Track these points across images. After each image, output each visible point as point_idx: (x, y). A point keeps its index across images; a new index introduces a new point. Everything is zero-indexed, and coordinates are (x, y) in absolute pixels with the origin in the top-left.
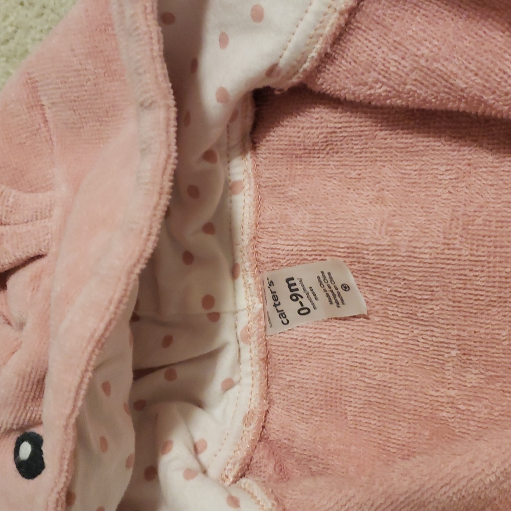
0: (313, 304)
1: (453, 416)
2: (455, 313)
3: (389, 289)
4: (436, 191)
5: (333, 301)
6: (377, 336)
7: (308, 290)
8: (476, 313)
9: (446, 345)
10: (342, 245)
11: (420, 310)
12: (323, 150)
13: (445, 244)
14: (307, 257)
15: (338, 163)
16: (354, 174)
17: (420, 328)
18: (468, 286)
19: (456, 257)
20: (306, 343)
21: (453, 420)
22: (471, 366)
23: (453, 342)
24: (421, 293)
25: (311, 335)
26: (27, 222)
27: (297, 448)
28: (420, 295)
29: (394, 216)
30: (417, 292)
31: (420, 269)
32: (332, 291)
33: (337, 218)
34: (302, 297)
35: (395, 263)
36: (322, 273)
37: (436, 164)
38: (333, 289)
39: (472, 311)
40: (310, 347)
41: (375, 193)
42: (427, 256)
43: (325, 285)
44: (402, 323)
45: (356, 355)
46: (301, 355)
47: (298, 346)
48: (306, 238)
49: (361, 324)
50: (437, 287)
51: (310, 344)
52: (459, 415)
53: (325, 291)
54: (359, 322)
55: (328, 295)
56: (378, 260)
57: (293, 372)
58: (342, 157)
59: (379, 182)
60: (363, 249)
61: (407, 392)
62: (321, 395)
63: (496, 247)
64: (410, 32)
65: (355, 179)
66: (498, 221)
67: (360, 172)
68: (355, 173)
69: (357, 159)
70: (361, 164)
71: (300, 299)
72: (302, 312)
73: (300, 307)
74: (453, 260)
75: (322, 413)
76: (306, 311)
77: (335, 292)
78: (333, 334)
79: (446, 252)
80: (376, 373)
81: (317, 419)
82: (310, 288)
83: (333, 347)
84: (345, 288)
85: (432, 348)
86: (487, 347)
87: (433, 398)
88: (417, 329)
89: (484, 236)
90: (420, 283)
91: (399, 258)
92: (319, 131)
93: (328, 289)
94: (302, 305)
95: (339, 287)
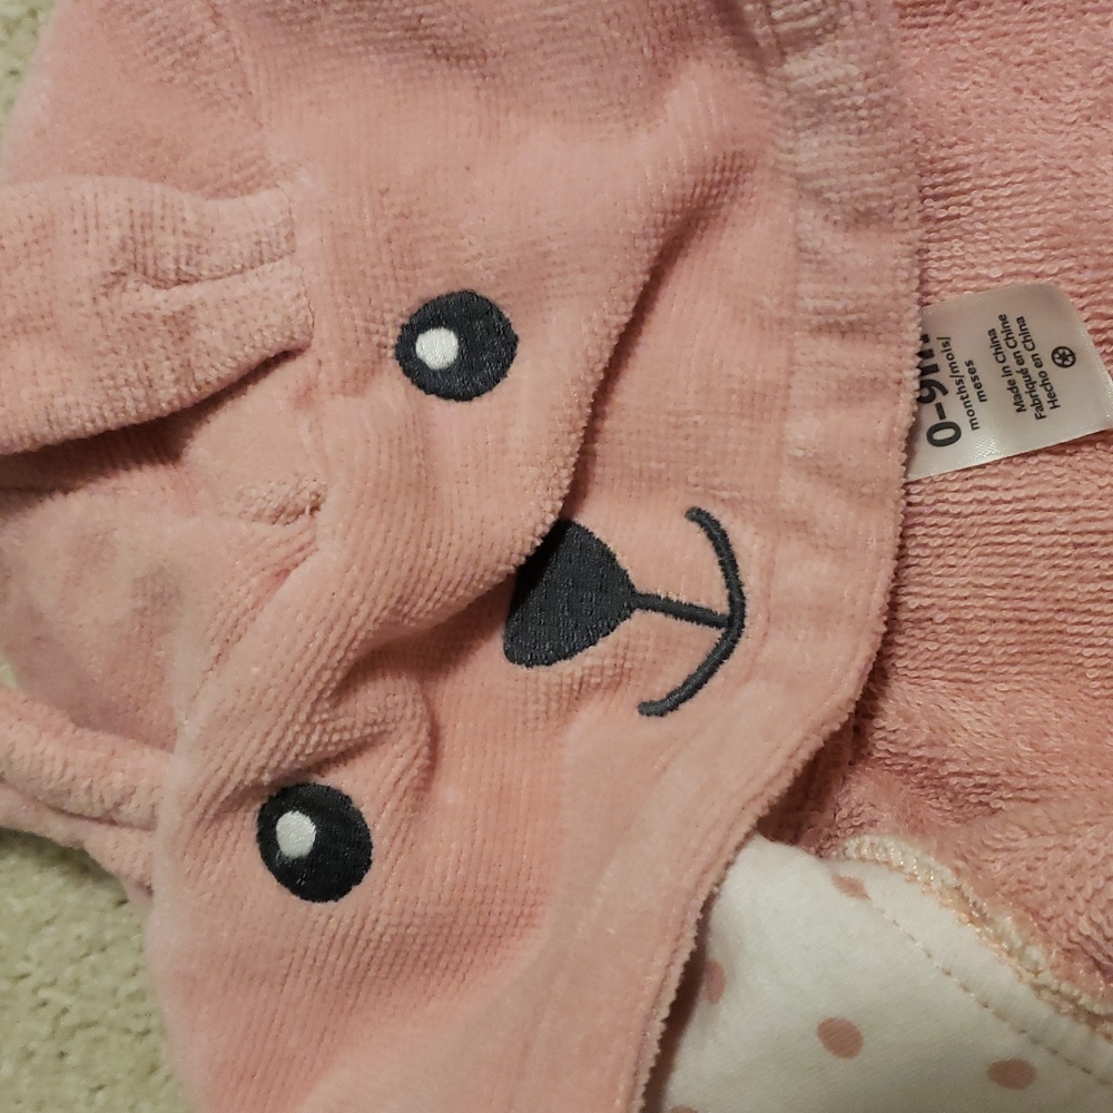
0: (971, 413)
5: (1027, 400)
7: (964, 370)
15: (980, 33)
16: (1028, 53)
26: (241, 272)
32: (1025, 373)
33: (1009, 169)
34: (945, 392)
36: (1003, 318)
38: (1029, 364)
41: (1093, 93)
43: (1009, 353)
53: (1007, 372)
55: (1012, 386)
58: (990, 16)
59: (1100, 64)
65: (1031, 63)
68: (1031, 51)
70: (1043, 26)
71: (939, 397)
72: (938, 435)
73: (936, 420)
76: (949, 433)
77: (1034, 373)
82: (969, 363)
84: (1064, 357)
93: (1014, 367)
94: (942, 416)
95: (1046, 357)
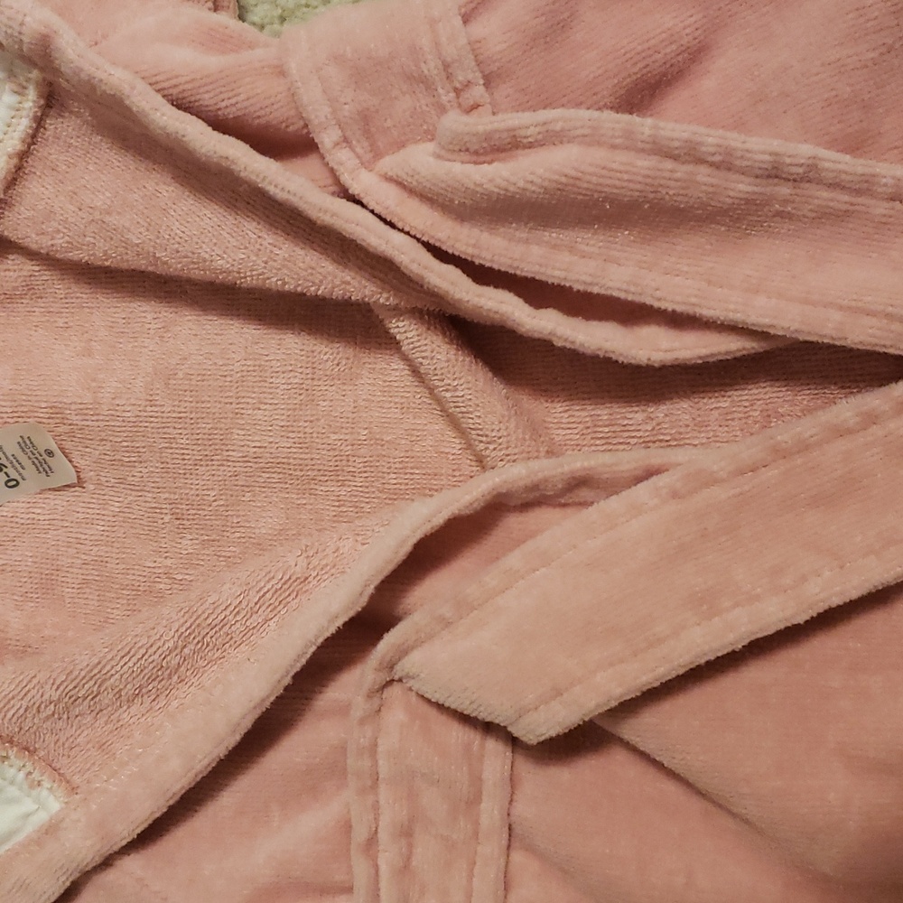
0: (20, 474)
1: (170, 587)
2: (164, 475)
3: (97, 452)
4: (143, 342)
5: (41, 469)
6: (93, 506)
7: (12, 458)
8: (185, 474)
9: (158, 511)
10: (43, 405)
11: (131, 475)
12: (26, 294)
13: (147, 400)
14: (9, 420)
15: (43, 310)
16: (61, 323)
17: (134, 493)
18: (173, 445)
19: (159, 414)
20: (17, 520)
21: (170, 592)
22: (185, 531)
23: (165, 506)
24: (128, 455)
25: (23, 510)
27: (11, 639)
28: (128, 457)
29: (100, 370)
30: (124, 454)
31: (124, 429)
32: (37, 459)
33: (39, 374)
34: (6, 467)
35: (99, 423)
36: (22, 437)
37: (144, 312)
38: (37, 455)
39: (180, 472)
40: (22, 524)
41: (83, 344)
42: (129, 414)
43: (28, 451)
44: (117, 490)
45: (71, 530)
46: (14, 535)
47: (8, 524)
48: (6, 398)
49: (76, 494)
50: (144, 447)
51: (22, 521)
52: (176, 586)
53: (30, 458)
54: (75, 491)
55: (34, 463)
56: (82, 420)
57: (6, 554)
58: (47, 303)
59: (87, 332)
60: (66, 409)
61: (124, 566)
62: (36, 578)
63: (197, 402)
64: (83, 182)
65: (62, 328)
66: (199, 375)
67: (66, 320)
68: (62, 321)
69: (62, 306)
70: (67, 310)
71: (5, 470)
72: (10, 484)
73: (6, 478)
74: (156, 417)
75: (37, 598)
76: (14, 483)
77: (40, 459)
78: (48, 508)
79: (149, 409)
80: (91, 548)
81: (32, 605)
82: (13, 455)
83: (47, 522)
84: (49, 453)
85: (147, 515)
86: (199, 510)
87: (150, 570)
88: (131, 495)
89: (185, 391)
90: (125, 444)
91: (101, 418)
92: (16, 274)
93: (32, 456)
94: (8, 476)
95: (43, 453)
